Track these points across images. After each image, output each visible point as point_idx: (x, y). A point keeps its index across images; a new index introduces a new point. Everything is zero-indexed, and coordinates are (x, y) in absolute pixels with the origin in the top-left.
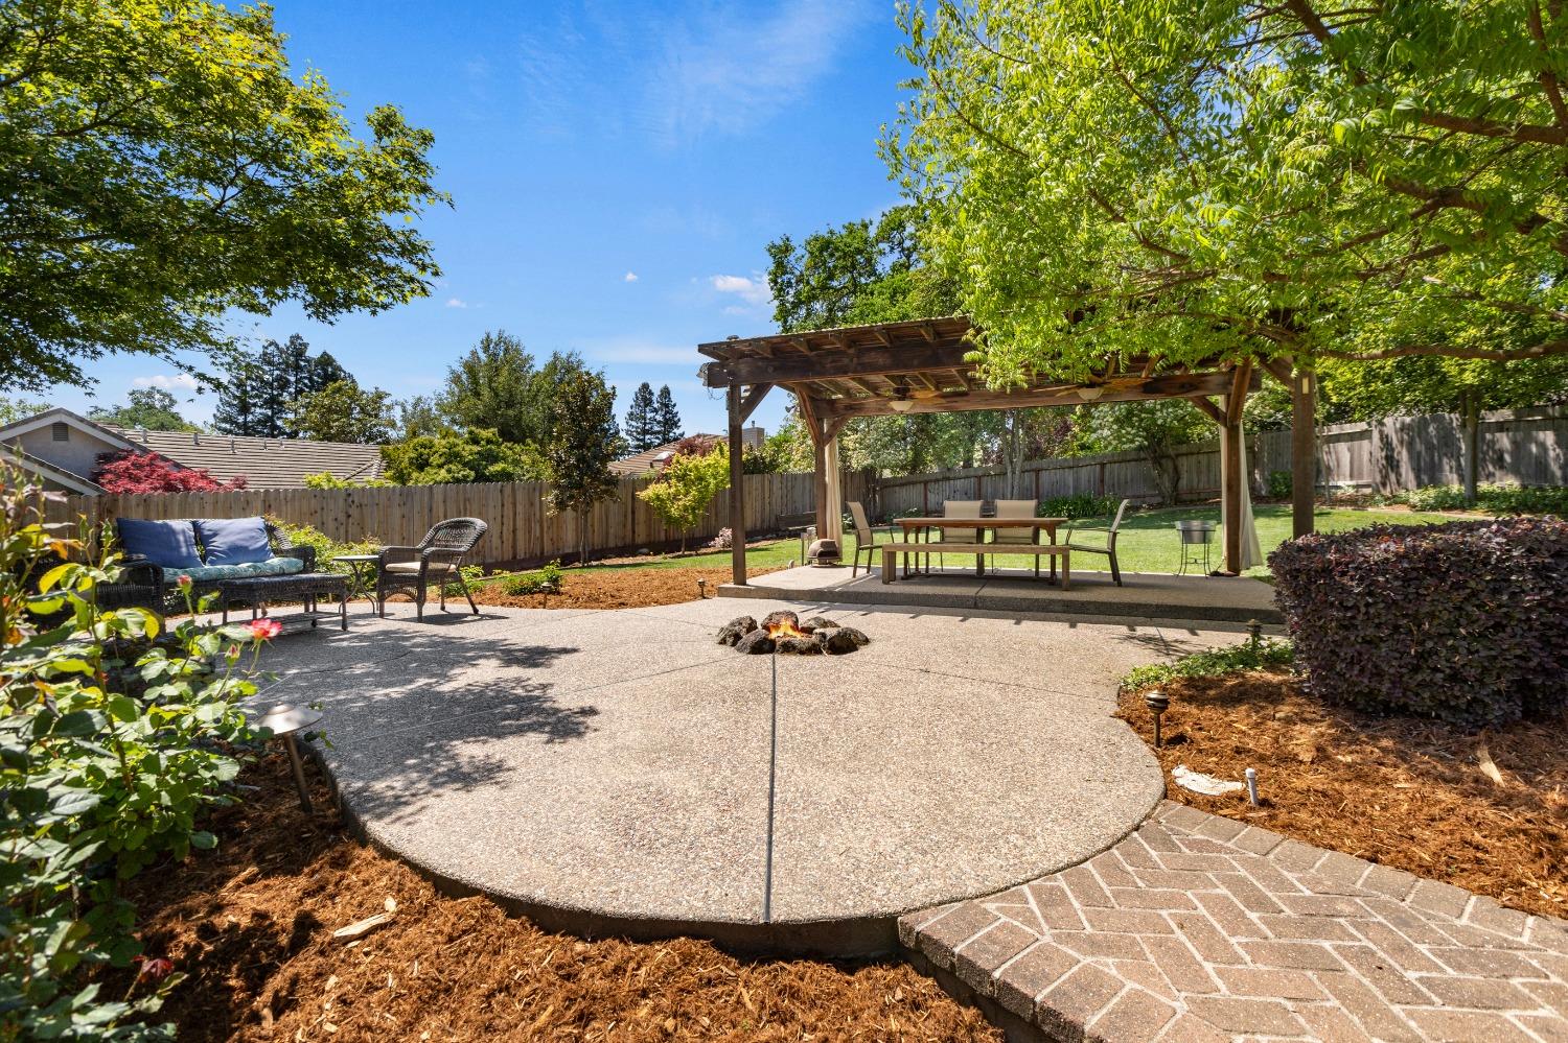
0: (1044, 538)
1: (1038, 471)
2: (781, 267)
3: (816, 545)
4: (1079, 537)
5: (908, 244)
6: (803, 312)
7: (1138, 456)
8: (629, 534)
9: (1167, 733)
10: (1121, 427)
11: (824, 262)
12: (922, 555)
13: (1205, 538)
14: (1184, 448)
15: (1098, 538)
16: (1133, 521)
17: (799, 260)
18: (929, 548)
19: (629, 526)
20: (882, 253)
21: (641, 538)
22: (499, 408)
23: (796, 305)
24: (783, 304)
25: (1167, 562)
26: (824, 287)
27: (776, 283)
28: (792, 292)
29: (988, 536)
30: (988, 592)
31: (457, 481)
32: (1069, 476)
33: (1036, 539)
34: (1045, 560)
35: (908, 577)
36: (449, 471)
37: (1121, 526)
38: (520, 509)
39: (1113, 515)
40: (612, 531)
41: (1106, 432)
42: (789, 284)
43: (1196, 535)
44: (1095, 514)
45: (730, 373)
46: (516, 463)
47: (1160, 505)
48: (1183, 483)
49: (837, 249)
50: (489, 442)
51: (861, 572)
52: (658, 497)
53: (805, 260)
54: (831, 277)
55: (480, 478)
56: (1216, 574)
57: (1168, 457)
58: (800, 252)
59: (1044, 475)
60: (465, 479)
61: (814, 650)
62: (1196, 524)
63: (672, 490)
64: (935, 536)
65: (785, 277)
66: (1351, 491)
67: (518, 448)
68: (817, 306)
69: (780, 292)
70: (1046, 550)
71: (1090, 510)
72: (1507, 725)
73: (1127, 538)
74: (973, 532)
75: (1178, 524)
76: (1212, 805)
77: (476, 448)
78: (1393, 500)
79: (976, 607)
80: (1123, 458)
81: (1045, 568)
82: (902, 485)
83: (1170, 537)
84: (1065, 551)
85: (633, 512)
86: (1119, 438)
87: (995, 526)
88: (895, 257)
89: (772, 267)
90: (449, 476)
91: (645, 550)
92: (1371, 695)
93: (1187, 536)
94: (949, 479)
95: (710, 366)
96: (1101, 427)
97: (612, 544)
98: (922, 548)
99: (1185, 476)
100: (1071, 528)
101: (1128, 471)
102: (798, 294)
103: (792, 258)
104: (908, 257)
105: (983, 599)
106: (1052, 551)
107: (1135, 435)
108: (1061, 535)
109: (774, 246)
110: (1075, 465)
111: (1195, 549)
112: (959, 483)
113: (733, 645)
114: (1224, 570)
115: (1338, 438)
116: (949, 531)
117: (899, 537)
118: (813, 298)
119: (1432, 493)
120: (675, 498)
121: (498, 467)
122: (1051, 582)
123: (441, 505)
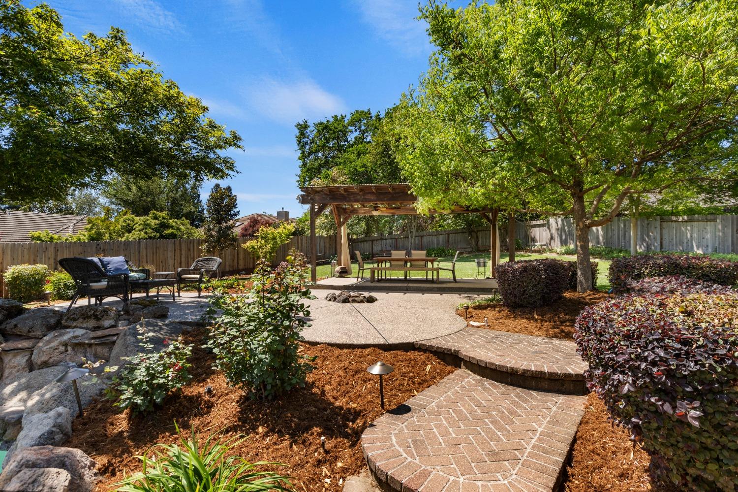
0: (430, 265)
1: (422, 237)
2: (302, 135)
3: (338, 268)
4: (442, 265)
5: (363, 128)
6: (312, 157)
7: (462, 232)
8: (236, 264)
9: (468, 316)
10: (456, 219)
11: (324, 135)
12: (383, 272)
13: (485, 266)
14: (480, 228)
15: (449, 265)
16: (460, 259)
17: (312, 132)
18: (386, 269)
19: (236, 261)
20: (351, 132)
21: (241, 267)
22: (142, 197)
23: (309, 154)
24: (304, 152)
25: (472, 275)
26: (324, 147)
27: (300, 142)
28: (308, 147)
29: (409, 265)
30: (411, 285)
31: (150, 238)
32: (435, 239)
33: (426, 266)
34: (430, 273)
35: (379, 281)
36: (146, 233)
37: (456, 261)
38: (183, 252)
39: (453, 256)
40: (227, 263)
41: (450, 221)
42: (307, 143)
43: (482, 264)
44: (445, 256)
45: (311, 199)
46: (179, 229)
47: (471, 252)
48: (480, 243)
49: (331, 130)
50: (164, 218)
51: (360, 279)
52: (253, 247)
53: (314, 132)
54: (328, 141)
55: (162, 237)
56: (488, 278)
57: (474, 231)
58: (311, 128)
59: (425, 239)
60: (154, 237)
61: (362, 302)
62: (482, 260)
63: (259, 244)
64: (388, 265)
65: (305, 140)
66: (539, 247)
67: (179, 222)
68: (320, 155)
69: (302, 147)
70: (430, 269)
71: (444, 254)
72: (541, 306)
73: (459, 265)
74: (403, 263)
75: (476, 260)
76: (478, 327)
77: (157, 222)
78: (551, 251)
79: (407, 290)
80: (456, 232)
81: (430, 277)
82: (361, 242)
83: (473, 265)
84: (438, 269)
85: (238, 254)
86: (456, 224)
87: (411, 261)
88: (357, 134)
89: (298, 134)
90: (146, 236)
91: (244, 272)
92: (515, 302)
93: (479, 264)
94: (383, 239)
95: (303, 196)
96: (448, 219)
97: (227, 269)
98: (383, 269)
99: (480, 239)
100: (439, 261)
101: (459, 237)
102: (311, 148)
103: (308, 130)
104: (363, 135)
105: (410, 287)
106: (433, 269)
107: (462, 223)
108: (436, 264)
109: (299, 124)
110: (437, 234)
111: (482, 269)
112: (387, 241)
113: (334, 301)
114: (491, 277)
115: (535, 226)
116: (393, 263)
117: (376, 265)
118: (317, 151)
119: (564, 248)
120: (260, 247)
121: (169, 231)
122: (432, 281)
123: (144, 250)
